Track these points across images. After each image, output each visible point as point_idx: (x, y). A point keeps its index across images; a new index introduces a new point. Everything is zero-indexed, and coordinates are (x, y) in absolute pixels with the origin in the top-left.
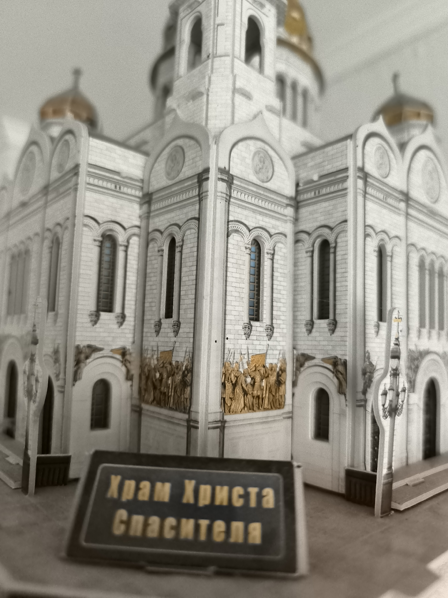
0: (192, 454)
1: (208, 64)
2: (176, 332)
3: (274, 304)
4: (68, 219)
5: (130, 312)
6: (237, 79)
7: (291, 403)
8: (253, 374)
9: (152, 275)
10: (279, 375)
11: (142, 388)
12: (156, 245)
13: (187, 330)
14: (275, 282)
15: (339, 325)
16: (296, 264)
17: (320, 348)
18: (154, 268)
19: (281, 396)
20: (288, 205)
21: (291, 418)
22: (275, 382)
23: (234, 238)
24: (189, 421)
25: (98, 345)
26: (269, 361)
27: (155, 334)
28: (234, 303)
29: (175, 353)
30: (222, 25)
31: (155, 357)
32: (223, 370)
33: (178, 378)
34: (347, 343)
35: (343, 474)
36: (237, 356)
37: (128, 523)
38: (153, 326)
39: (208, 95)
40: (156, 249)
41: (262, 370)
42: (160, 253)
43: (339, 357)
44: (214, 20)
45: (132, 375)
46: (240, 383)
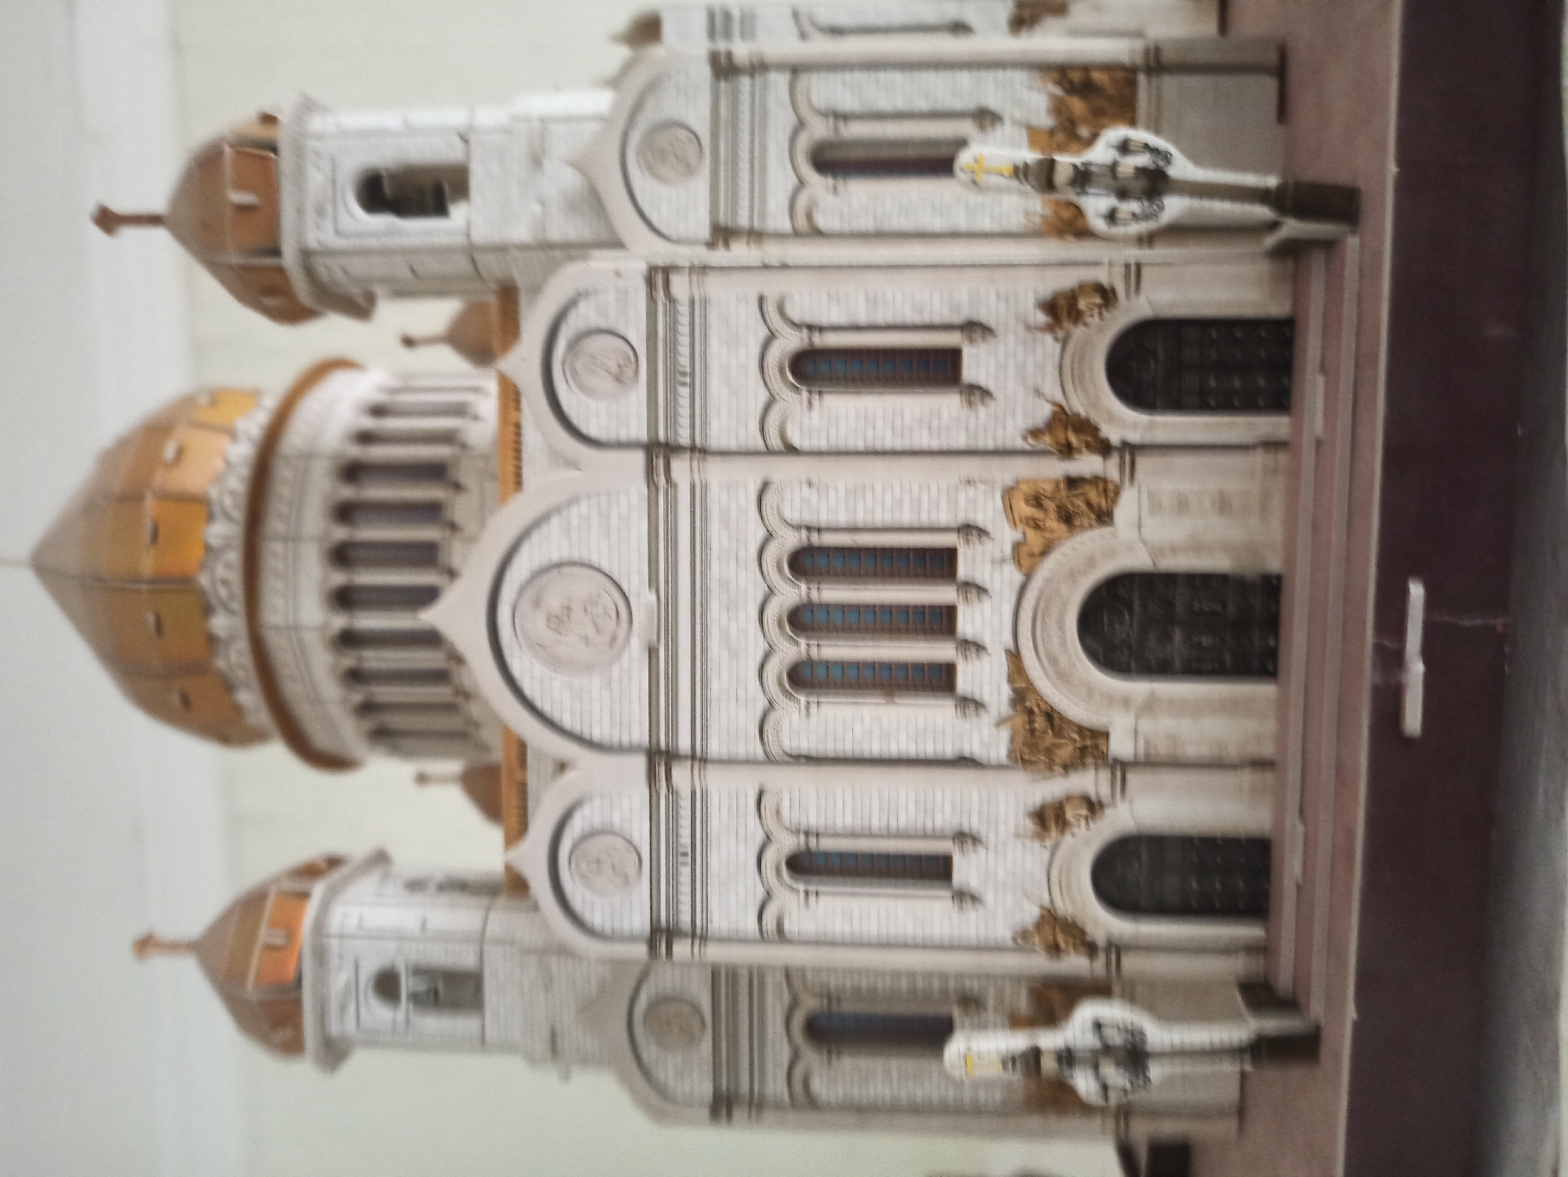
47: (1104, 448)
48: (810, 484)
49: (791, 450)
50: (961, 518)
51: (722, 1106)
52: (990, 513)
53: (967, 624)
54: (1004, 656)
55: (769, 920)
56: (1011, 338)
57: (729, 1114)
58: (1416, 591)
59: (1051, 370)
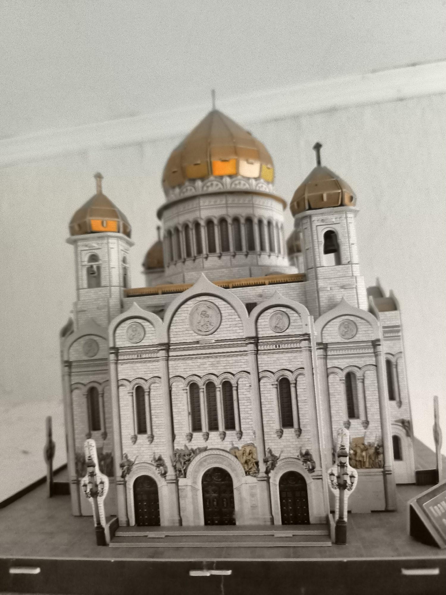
2: (366, 427)
12: (336, 376)
13: (376, 425)
18: (337, 390)
33: (372, 451)
38: (341, 424)
40: (338, 379)
47: (267, 472)
48: (250, 386)
49: (259, 380)
50: (243, 431)
51: (68, 364)
52: (246, 440)
53: (213, 435)
54: (205, 446)
55: (124, 382)
56: (297, 443)
57: (66, 366)
58: (229, 572)
59: (289, 455)
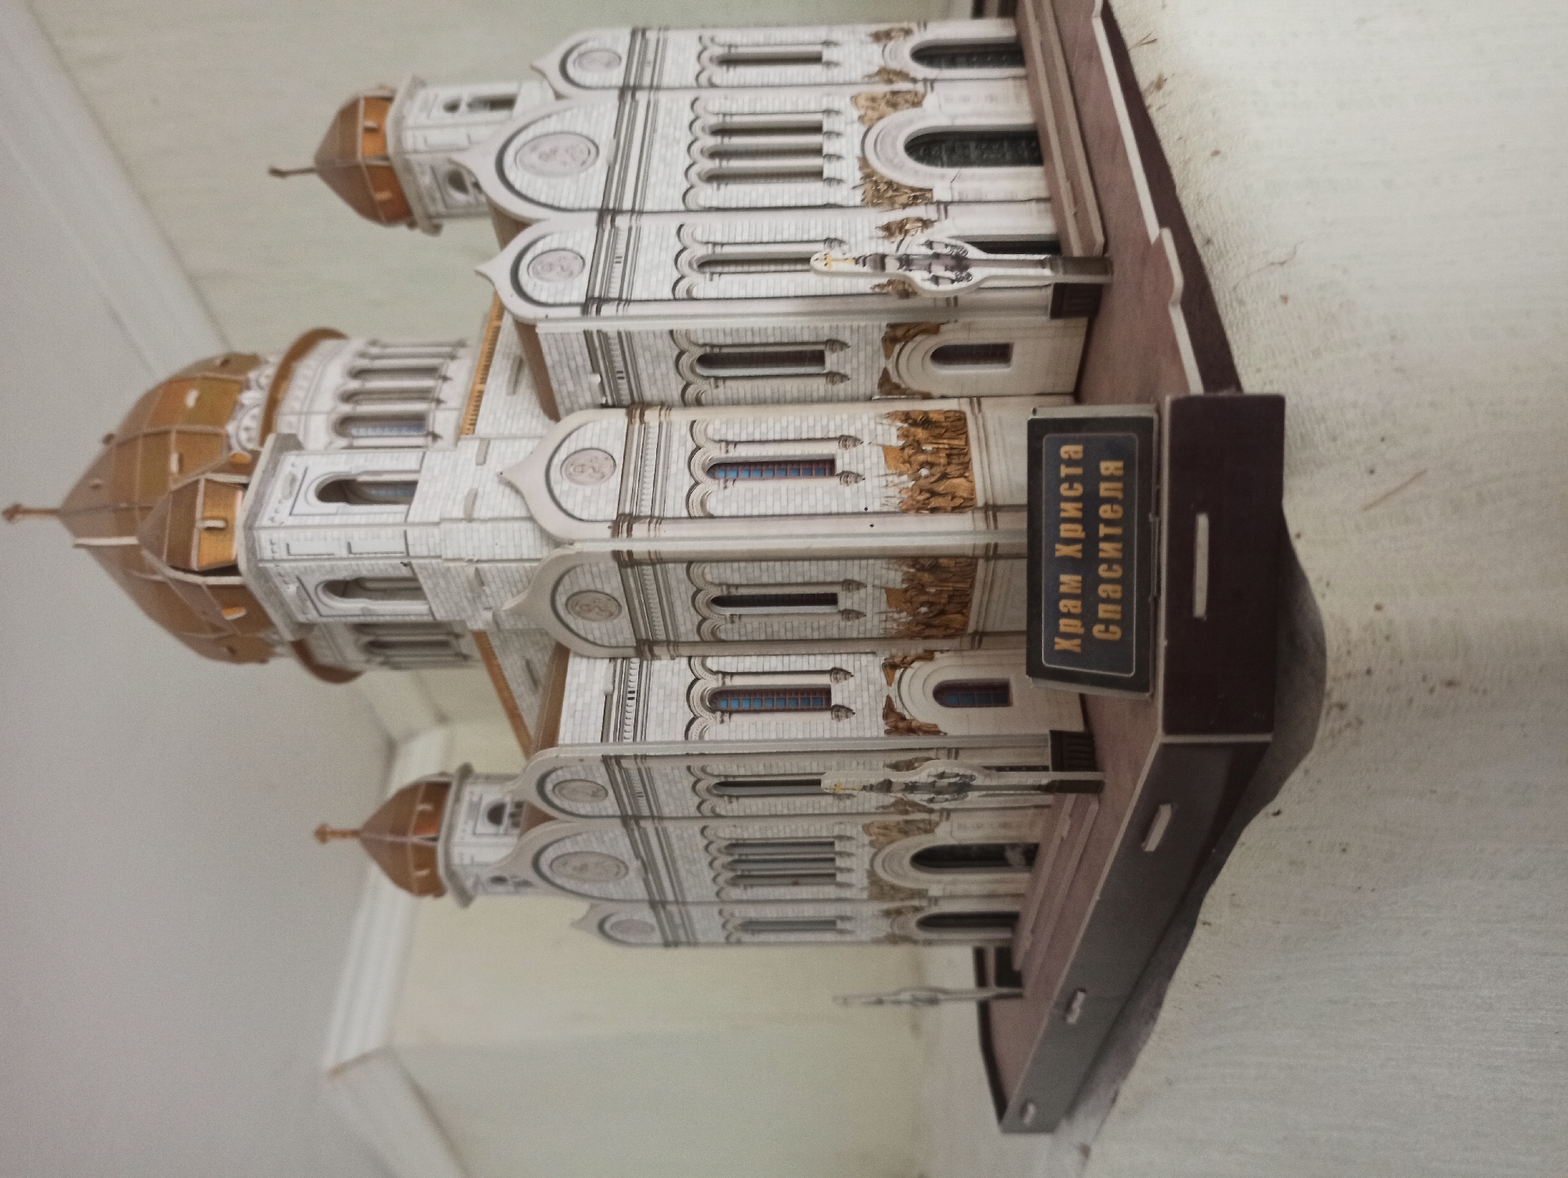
0: (1025, 551)
1: (419, 565)
2: (859, 585)
3: (804, 436)
4: (689, 768)
5: (828, 663)
6: (447, 516)
7: (956, 400)
8: (916, 467)
9: (769, 630)
10: (915, 424)
11: (945, 633)
12: (722, 628)
13: (856, 568)
14: (771, 437)
15: (834, 337)
16: (735, 403)
17: (869, 363)
18: (759, 628)
19: (946, 418)
20: (642, 421)
21: (979, 398)
22: (926, 429)
23: (713, 507)
24: (987, 559)
25: (882, 704)
26: (896, 442)
27: (862, 619)
28: (813, 502)
29: (891, 586)
30: (349, 546)
31: (896, 616)
32: (912, 512)
33: (926, 577)
34: (862, 324)
35: (1059, 323)
36: (892, 491)
37: (1107, 622)
38: (849, 623)
39: (478, 561)
40: (729, 626)
41: (908, 451)
42: (736, 619)
43: (882, 335)
44: (342, 559)
45: (926, 651)
46: (930, 486)
53: (831, 149)
54: (855, 160)
